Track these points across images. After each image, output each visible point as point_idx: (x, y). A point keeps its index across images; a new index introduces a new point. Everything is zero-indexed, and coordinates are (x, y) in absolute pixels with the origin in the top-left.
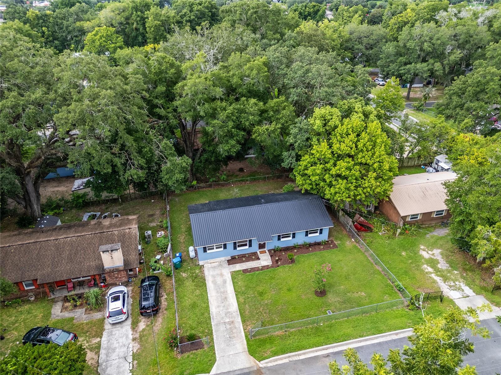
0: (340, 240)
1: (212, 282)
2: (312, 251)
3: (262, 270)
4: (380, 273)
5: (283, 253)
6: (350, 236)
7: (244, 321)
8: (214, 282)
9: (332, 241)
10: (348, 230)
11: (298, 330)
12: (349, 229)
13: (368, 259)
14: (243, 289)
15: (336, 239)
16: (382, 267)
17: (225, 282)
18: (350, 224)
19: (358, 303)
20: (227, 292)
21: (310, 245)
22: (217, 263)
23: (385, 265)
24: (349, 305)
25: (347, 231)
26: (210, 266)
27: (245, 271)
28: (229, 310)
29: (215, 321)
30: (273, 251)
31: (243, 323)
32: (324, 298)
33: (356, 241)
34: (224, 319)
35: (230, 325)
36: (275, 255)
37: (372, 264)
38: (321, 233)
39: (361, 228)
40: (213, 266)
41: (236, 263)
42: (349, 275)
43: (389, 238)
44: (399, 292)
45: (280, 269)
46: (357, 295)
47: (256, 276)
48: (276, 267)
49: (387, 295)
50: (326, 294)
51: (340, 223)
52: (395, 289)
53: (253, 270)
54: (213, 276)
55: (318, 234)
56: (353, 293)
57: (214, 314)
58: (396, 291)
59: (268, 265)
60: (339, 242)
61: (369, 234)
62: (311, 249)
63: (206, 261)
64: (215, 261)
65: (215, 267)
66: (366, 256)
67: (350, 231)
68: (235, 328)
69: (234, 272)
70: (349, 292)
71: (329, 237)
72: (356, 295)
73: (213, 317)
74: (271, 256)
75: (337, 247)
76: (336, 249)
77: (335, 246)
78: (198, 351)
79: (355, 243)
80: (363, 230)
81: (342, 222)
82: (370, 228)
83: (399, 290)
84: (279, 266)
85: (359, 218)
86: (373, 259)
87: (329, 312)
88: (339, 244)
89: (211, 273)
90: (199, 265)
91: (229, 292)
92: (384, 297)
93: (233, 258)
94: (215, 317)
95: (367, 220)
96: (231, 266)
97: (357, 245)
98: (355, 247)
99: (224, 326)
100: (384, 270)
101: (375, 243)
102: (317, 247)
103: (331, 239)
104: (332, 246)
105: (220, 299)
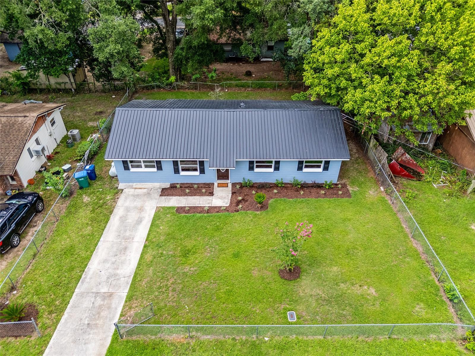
0: (360, 186)
1: (121, 218)
2: (304, 196)
3: (208, 213)
4: (417, 256)
5: (254, 192)
6: (378, 181)
7: (130, 298)
8: (123, 219)
9: (344, 186)
10: (377, 171)
11: (217, 341)
12: (380, 170)
13: (400, 226)
14: (162, 238)
15: (353, 183)
16: (425, 245)
17: (139, 221)
18: (382, 162)
19: (356, 309)
20: (133, 238)
21: (304, 186)
22: (145, 190)
23: (432, 243)
24: (335, 309)
25: (375, 173)
26: (131, 193)
27: (180, 210)
28: (118, 272)
29: (85, 285)
30: (238, 187)
31: (126, 302)
32: (292, 283)
33: (386, 192)
34: (100, 286)
35: (104, 300)
36: (240, 193)
37: (406, 236)
38: (326, 168)
39: (402, 171)
40: (136, 193)
41: (172, 195)
42: (355, 248)
43: (451, 195)
44: (449, 303)
45: (237, 216)
46: (359, 292)
47: (194, 221)
48: (232, 212)
49: (422, 305)
50: (298, 277)
51: (368, 159)
52: (443, 294)
53: (194, 209)
54: (128, 210)
55: (320, 170)
56: (353, 284)
57: (91, 272)
58: (444, 299)
59: (221, 207)
60: (356, 189)
61: (414, 183)
62: (302, 192)
63: (131, 184)
64: (143, 187)
65: (138, 195)
66: (398, 219)
67: (381, 174)
68: (109, 308)
69: (163, 208)
70: (345, 282)
71: (341, 177)
72: (357, 290)
73: (86, 278)
74: (233, 193)
75: (349, 196)
76: (347, 199)
77: (347, 194)
78: (18, 339)
79: (384, 195)
80: (404, 175)
81: (372, 159)
82: (419, 173)
83: (451, 300)
84: (238, 211)
85: (403, 155)
86: (410, 227)
87: (292, 316)
88: (355, 192)
89: (127, 204)
90: (117, 188)
91: (136, 239)
92: (413, 307)
93: (173, 187)
94: (87, 280)
95: (415, 160)
96: (163, 197)
97: (387, 198)
98: (383, 201)
99: (93, 299)
100: (427, 251)
101: (421, 199)
102: (314, 190)
103: (343, 181)
104: (340, 192)
105: (115, 249)
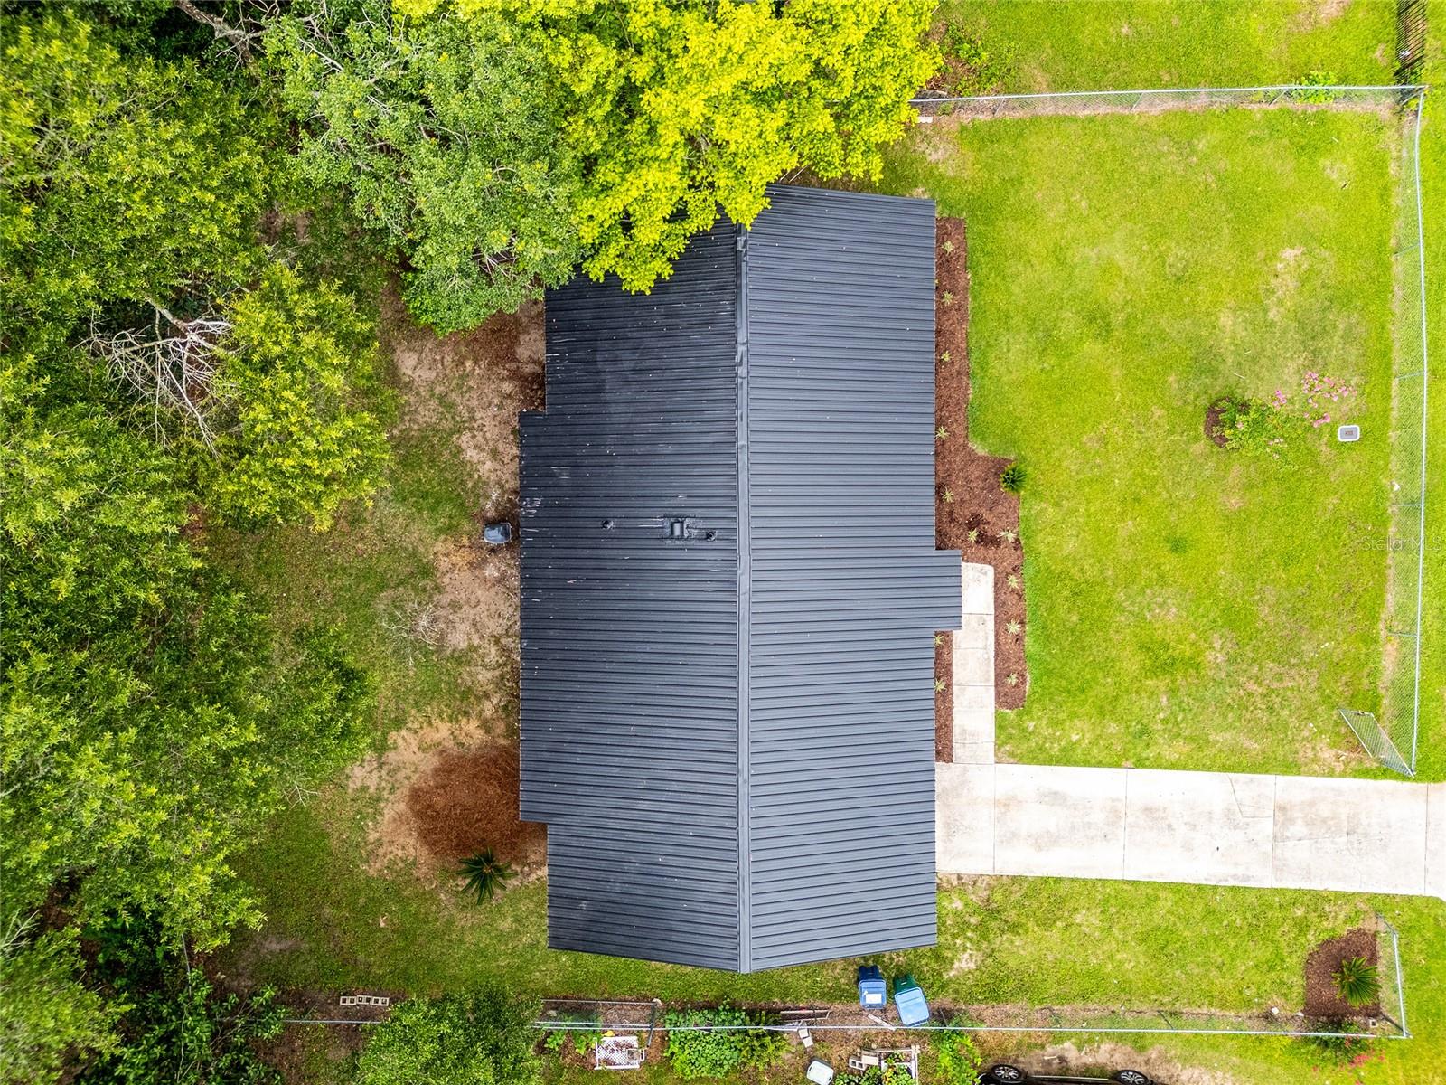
1: (1039, 849)
2: (957, 352)
3: (1021, 623)
8: (1045, 841)
14: (1112, 730)
20: (1114, 800)
27: (1009, 699)
28: (1218, 810)
29: (1255, 871)
33: (944, 113)
34: (1258, 838)
35: (1292, 821)
41: (948, 726)
45: (1038, 539)
46: (1291, 282)
47: (1055, 656)
48: (1021, 556)
49: (1325, 161)
53: (1008, 661)
54: (1008, 839)
56: (1271, 291)
57: (1220, 870)
68: (1312, 804)
70: (1263, 308)
72: (1287, 286)
73: (1235, 877)
78: (1381, 954)
79: (952, 123)
84: (1018, 541)
87: (1348, 433)
89: (984, 845)
91: (1118, 793)
94: (1240, 870)
96: (958, 752)
97: (965, 118)
98: (976, 133)
99: (1290, 844)
105: (1152, 835)
